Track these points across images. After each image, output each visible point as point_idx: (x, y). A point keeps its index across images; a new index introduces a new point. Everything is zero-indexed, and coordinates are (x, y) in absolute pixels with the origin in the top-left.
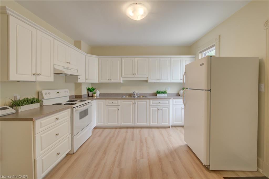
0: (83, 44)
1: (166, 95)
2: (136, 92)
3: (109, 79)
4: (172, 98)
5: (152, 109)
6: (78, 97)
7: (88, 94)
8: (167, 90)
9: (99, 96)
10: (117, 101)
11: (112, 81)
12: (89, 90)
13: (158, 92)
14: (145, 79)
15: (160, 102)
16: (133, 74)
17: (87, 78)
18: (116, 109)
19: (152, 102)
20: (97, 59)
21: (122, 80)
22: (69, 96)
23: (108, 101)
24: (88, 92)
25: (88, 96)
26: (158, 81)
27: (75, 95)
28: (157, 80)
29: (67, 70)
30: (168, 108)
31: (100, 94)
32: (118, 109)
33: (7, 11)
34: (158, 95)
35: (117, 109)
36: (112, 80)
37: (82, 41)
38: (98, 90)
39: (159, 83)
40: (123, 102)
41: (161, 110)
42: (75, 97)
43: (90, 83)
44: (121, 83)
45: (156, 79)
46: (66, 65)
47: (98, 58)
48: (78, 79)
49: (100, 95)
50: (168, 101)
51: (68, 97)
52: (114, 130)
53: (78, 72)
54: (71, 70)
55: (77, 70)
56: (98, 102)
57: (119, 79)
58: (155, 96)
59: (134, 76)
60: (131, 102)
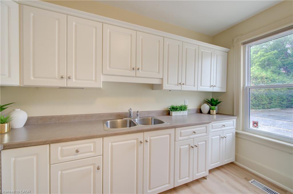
1: (185, 113)
2: (134, 110)
3: (62, 78)
5: (180, 149)
9: (26, 125)
10: (94, 142)
13: (174, 109)
15: (194, 132)
16: (133, 69)
21: (103, 82)
26: (179, 88)
28: (178, 85)
30: (206, 141)
31: (29, 119)
32: (98, 169)
34: (173, 113)
35: (92, 167)
36: (74, 80)
38: (22, 109)
40: (112, 142)
41: (195, 147)
44: (99, 89)
49: (30, 123)
50: (206, 127)
56: (14, 159)
58: (167, 115)
59: (133, 73)
60: (134, 139)
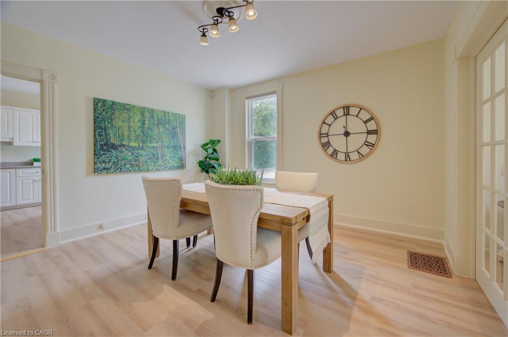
5: (22, 182)
14: (8, 140)
15: (38, 172)
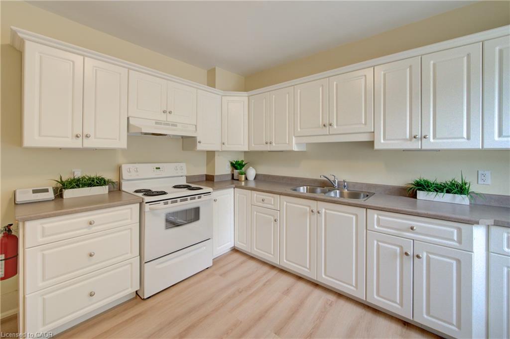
0: (220, 73)
1: (463, 200)
3: (267, 143)
4: (491, 222)
5: (378, 245)
6: (209, 179)
7: (233, 175)
8: (467, 181)
10: (274, 198)
11: (274, 147)
12: (235, 166)
14: (365, 138)
15: (412, 228)
16: (325, 126)
17: (223, 141)
18: (270, 217)
19: (378, 220)
20: (246, 99)
21: (295, 144)
22: (186, 176)
23: (255, 195)
24: (233, 171)
25: (233, 178)
26: (416, 145)
27: (207, 176)
28: (411, 139)
29: (167, 127)
30: (458, 261)
31: (257, 175)
32: (276, 221)
33: (19, 34)
34: (421, 195)
35: (272, 218)
36: (274, 144)
37: (217, 68)
38: (253, 167)
39: (421, 150)
40: (287, 202)
41: (416, 259)
42: (205, 179)
43: (242, 152)
45: (408, 136)
46: (162, 117)
47: (249, 97)
48: (198, 144)
50: (459, 230)
51: (183, 177)
52: (265, 269)
53: (198, 129)
54: (176, 126)
55: (196, 126)
56: (238, 195)
57: (289, 141)
58: (411, 197)
60: (307, 206)
